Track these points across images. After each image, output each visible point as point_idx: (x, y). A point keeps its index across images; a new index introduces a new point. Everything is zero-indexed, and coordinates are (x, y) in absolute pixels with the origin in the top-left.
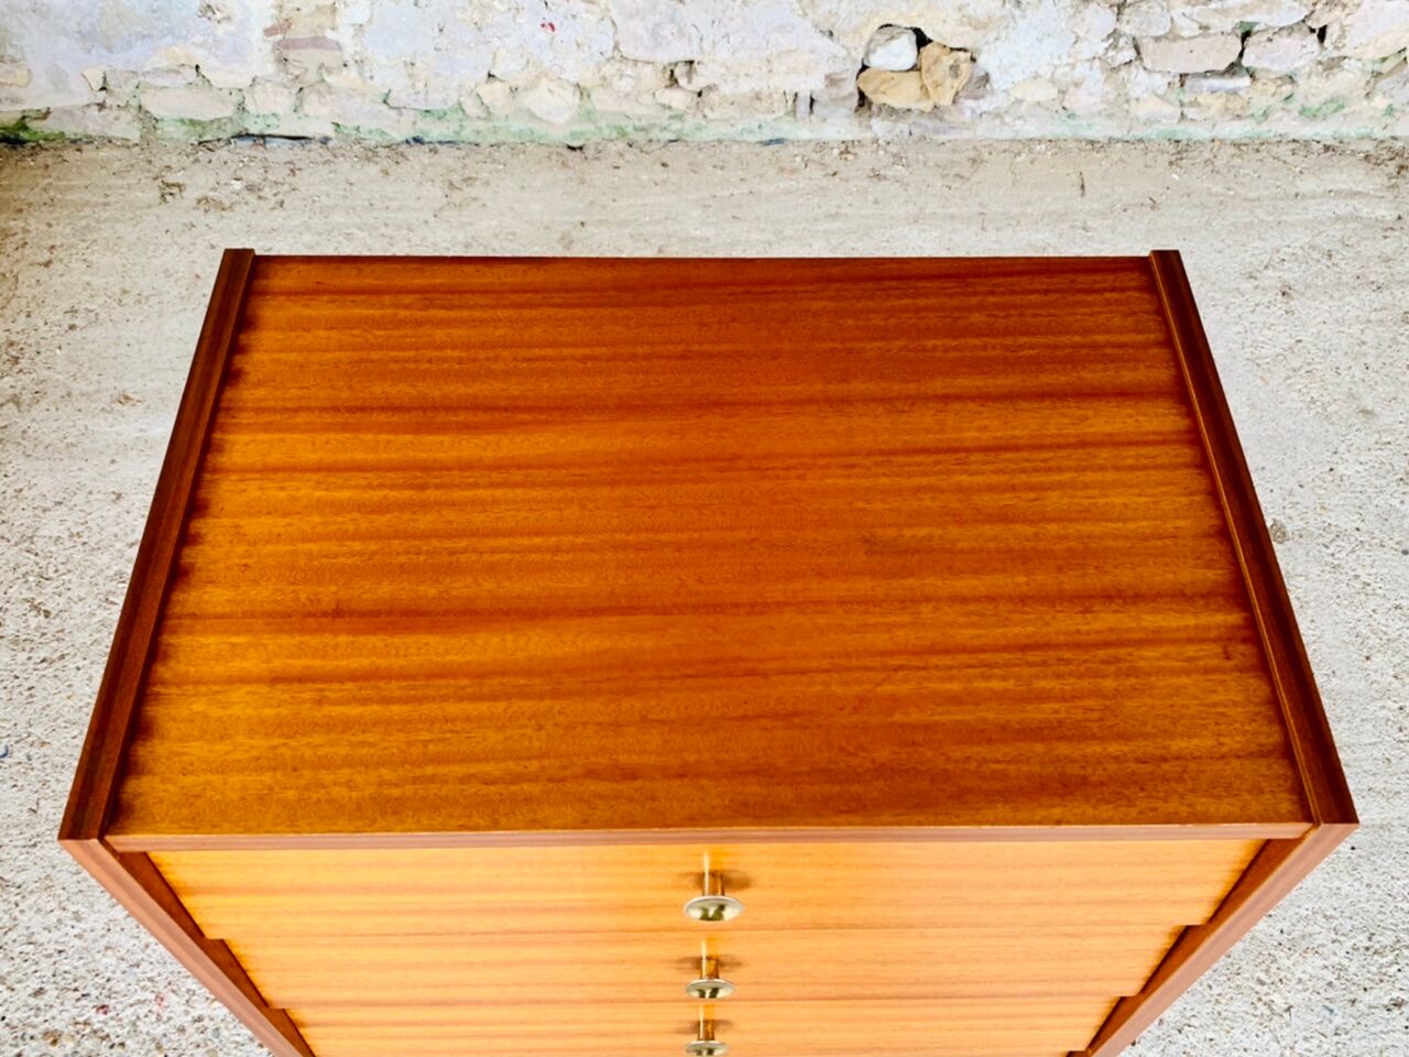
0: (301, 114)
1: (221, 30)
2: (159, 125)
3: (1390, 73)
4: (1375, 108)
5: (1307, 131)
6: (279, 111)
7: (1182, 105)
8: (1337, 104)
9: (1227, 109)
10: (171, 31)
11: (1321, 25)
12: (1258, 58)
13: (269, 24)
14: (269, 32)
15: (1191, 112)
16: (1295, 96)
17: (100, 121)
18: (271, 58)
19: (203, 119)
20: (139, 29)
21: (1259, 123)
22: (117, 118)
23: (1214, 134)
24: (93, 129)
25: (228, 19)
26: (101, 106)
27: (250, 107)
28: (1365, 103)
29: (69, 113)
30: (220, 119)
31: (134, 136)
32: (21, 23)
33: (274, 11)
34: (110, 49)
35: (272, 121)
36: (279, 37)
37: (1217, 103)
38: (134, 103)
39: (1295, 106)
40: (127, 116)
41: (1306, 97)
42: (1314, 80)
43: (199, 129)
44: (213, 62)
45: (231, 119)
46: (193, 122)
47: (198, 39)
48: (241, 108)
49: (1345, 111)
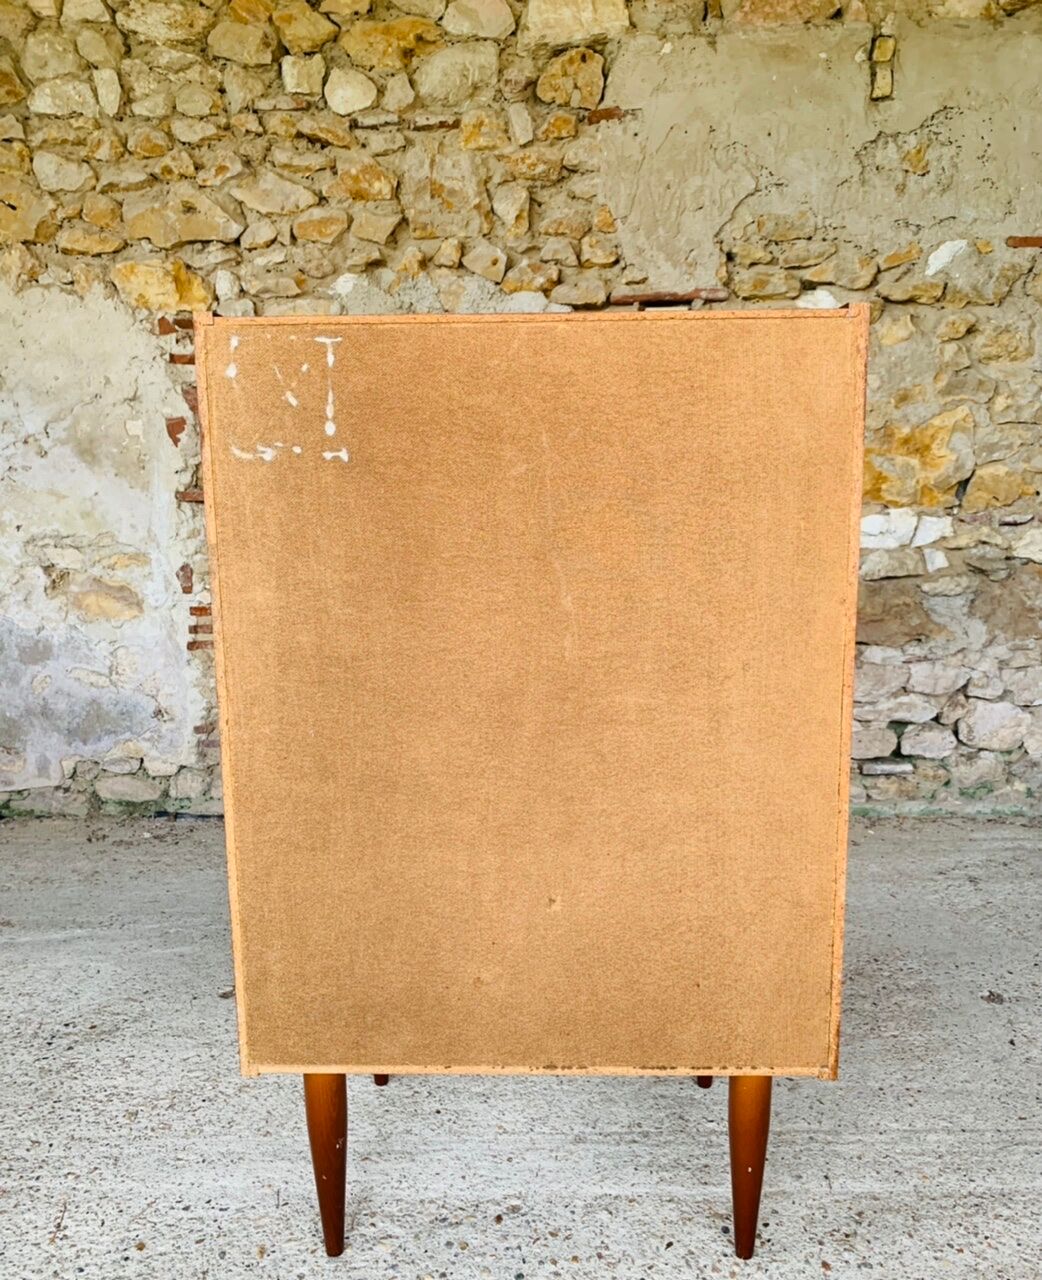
0: (208, 797)
1: (165, 727)
2: (103, 806)
3: (1018, 760)
4: (1017, 791)
5: (971, 809)
6: (193, 795)
7: (866, 787)
8: (986, 787)
9: (902, 791)
10: (129, 729)
11: (952, 721)
12: (912, 747)
13: (198, 724)
14: (197, 730)
15: (873, 793)
16: (952, 782)
17: (62, 801)
18: (195, 750)
19: (134, 800)
20: (109, 727)
21: (931, 803)
22: (75, 800)
23: (897, 811)
24: (55, 807)
25: (172, 720)
26: (67, 790)
27: (173, 793)
28: (1008, 788)
29: (42, 794)
30: (147, 802)
31: (83, 812)
32: (31, 723)
33: (204, 713)
34: (85, 742)
35: (186, 803)
36: (203, 737)
37: (892, 787)
38: (90, 790)
39: (955, 788)
40: (82, 798)
41: (960, 781)
42: (962, 768)
43: (131, 809)
44: (154, 753)
45: (156, 802)
46: (129, 804)
47: (148, 735)
48: (166, 794)
49: (996, 793)
